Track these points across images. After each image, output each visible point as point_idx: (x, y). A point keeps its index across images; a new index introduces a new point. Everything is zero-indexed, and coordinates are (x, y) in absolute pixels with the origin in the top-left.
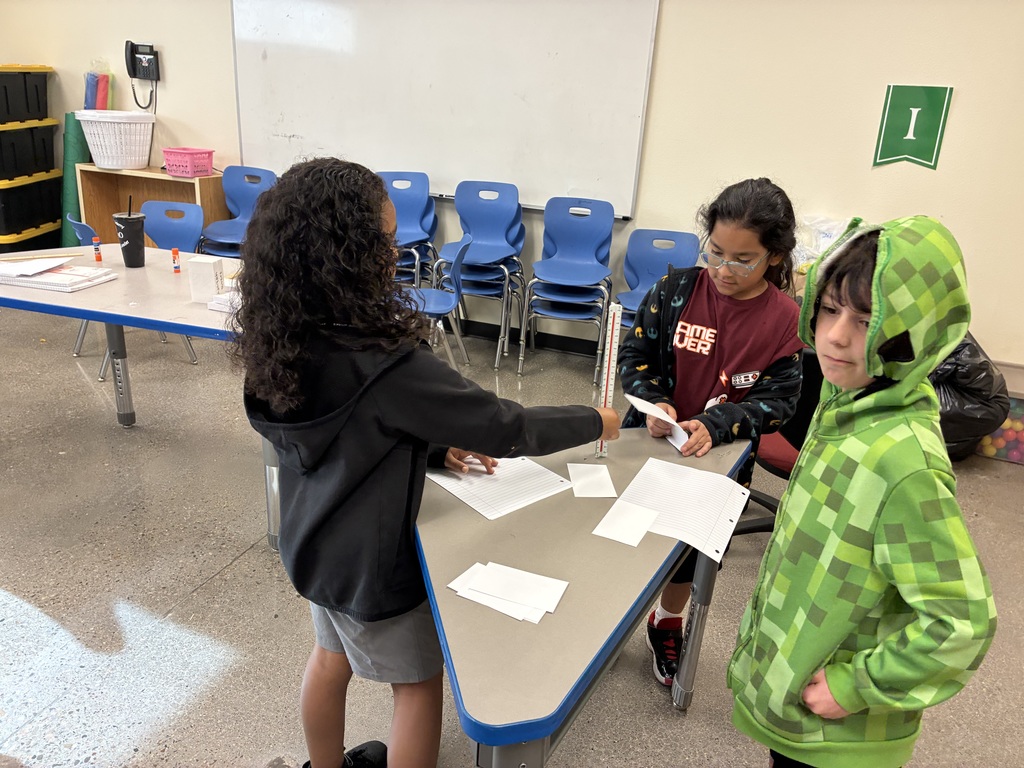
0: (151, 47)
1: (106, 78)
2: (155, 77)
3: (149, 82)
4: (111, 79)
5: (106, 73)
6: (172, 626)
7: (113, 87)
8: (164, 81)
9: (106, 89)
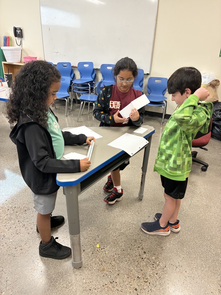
0: (20, 28)
1: (9, 37)
2: (21, 37)
3: (20, 38)
4: (10, 38)
5: (9, 36)
6: (18, 175)
7: (11, 40)
8: (24, 38)
9: (9, 40)
